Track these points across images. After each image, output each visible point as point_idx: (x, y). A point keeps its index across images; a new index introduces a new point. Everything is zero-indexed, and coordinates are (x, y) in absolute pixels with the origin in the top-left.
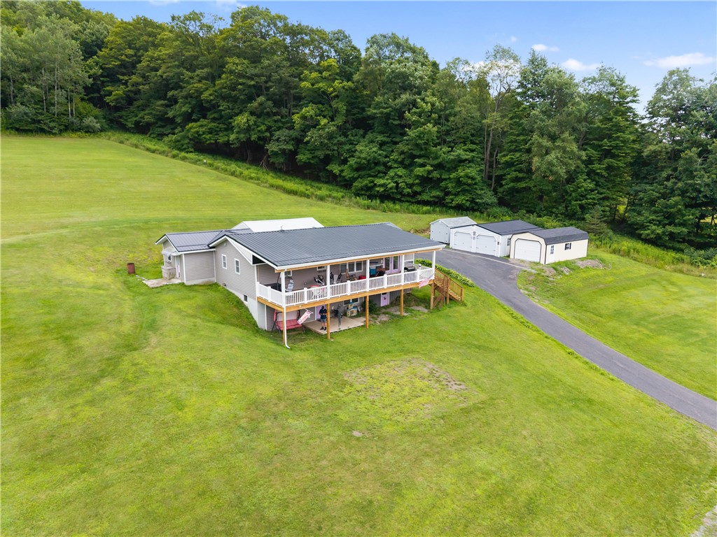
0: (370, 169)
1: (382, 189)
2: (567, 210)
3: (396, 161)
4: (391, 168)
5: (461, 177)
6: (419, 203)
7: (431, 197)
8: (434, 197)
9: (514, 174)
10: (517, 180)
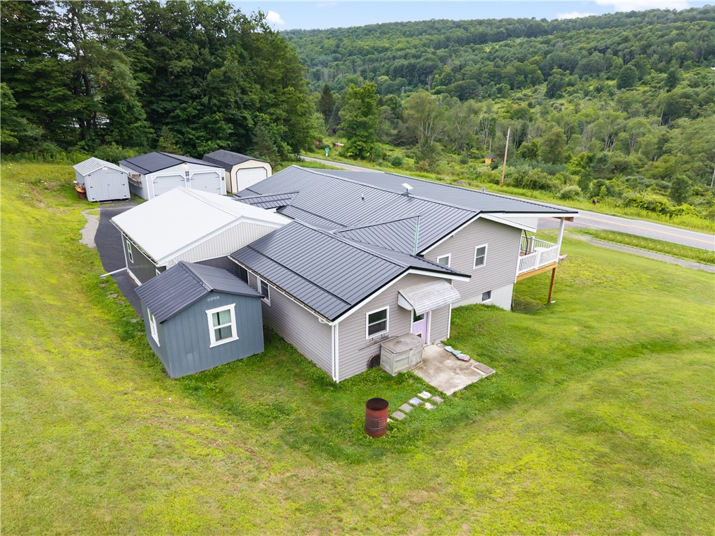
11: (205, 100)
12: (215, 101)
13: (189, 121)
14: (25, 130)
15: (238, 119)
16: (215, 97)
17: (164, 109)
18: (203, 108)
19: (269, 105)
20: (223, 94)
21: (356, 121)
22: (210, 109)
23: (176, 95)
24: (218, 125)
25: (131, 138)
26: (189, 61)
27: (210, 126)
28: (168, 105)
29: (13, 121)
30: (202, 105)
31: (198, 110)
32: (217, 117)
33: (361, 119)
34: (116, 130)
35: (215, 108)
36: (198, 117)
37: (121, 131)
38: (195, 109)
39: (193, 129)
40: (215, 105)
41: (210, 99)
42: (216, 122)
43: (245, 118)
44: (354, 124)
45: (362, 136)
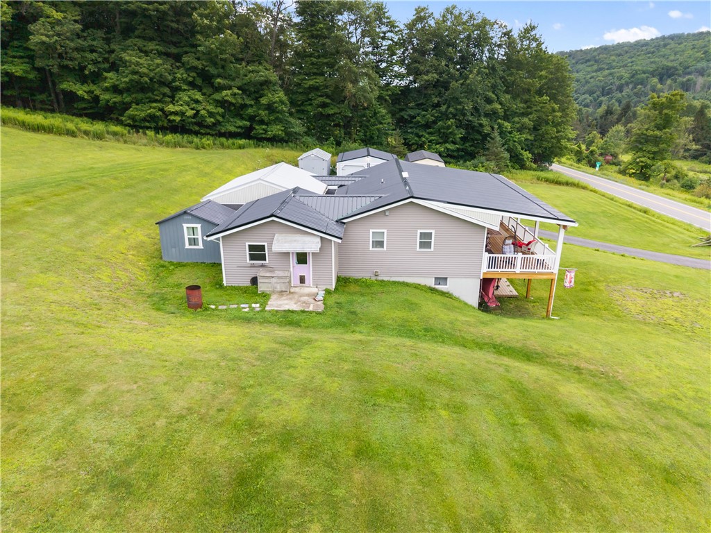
0: (152, 91)
1: (178, 119)
2: (365, 136)
3: (184, 81)
4: (178, 89)
5: (275, 103)
6: (221, 135)
7: (237, 127)
8: (240, 127)
9: (321, 99)
10: (324, 105)
11: (443, 108)
12: (451, 109)
13: (427, 126)
14: (293, 128)
15: (475, 126)
16: (453, 106)
17: (410, 115)
18: (439, 115)
19: (515, 114)
20: (460, 103)
21: (645, 135)
22: (445, 116)
23: (422, 104)
24: (450, 130)
25: (372, 138)
26: (435, 75)
27: (442, 131)
28: (412, 113)
29: (286, 120)
30: (441, 113)
31: (434, 117)
32: (450, 123)
33: (652, 133)
34: (363, 131)
35: (451, 116)
36: (435, 122)
37: (366, 132)
38: (432, 116)
39: (429, 133)
40: (451, 113)
41: (448, 107)
42: (449, 127)
43: (481, 125)
44: (643, 138)
45: (648, 152)
